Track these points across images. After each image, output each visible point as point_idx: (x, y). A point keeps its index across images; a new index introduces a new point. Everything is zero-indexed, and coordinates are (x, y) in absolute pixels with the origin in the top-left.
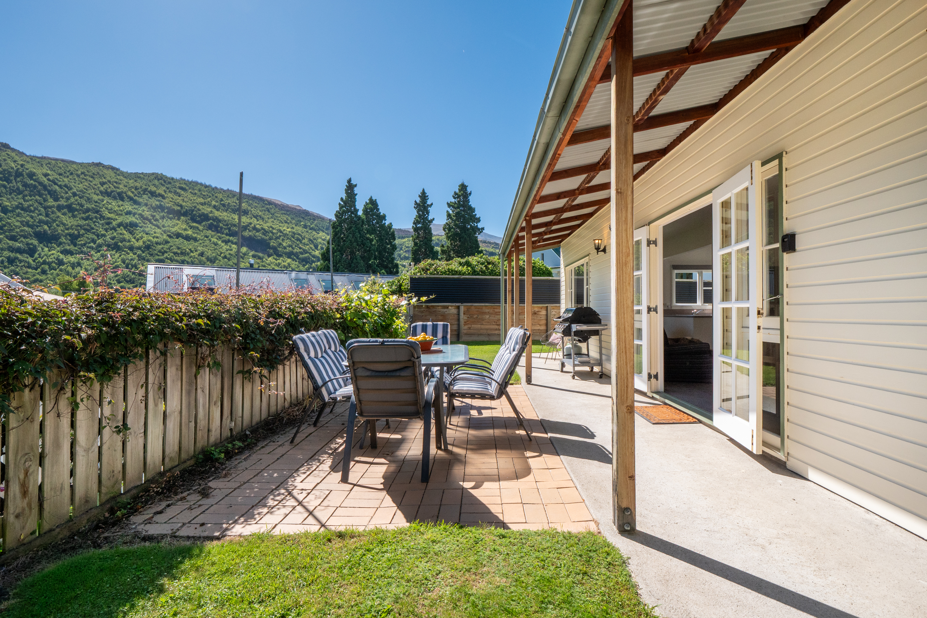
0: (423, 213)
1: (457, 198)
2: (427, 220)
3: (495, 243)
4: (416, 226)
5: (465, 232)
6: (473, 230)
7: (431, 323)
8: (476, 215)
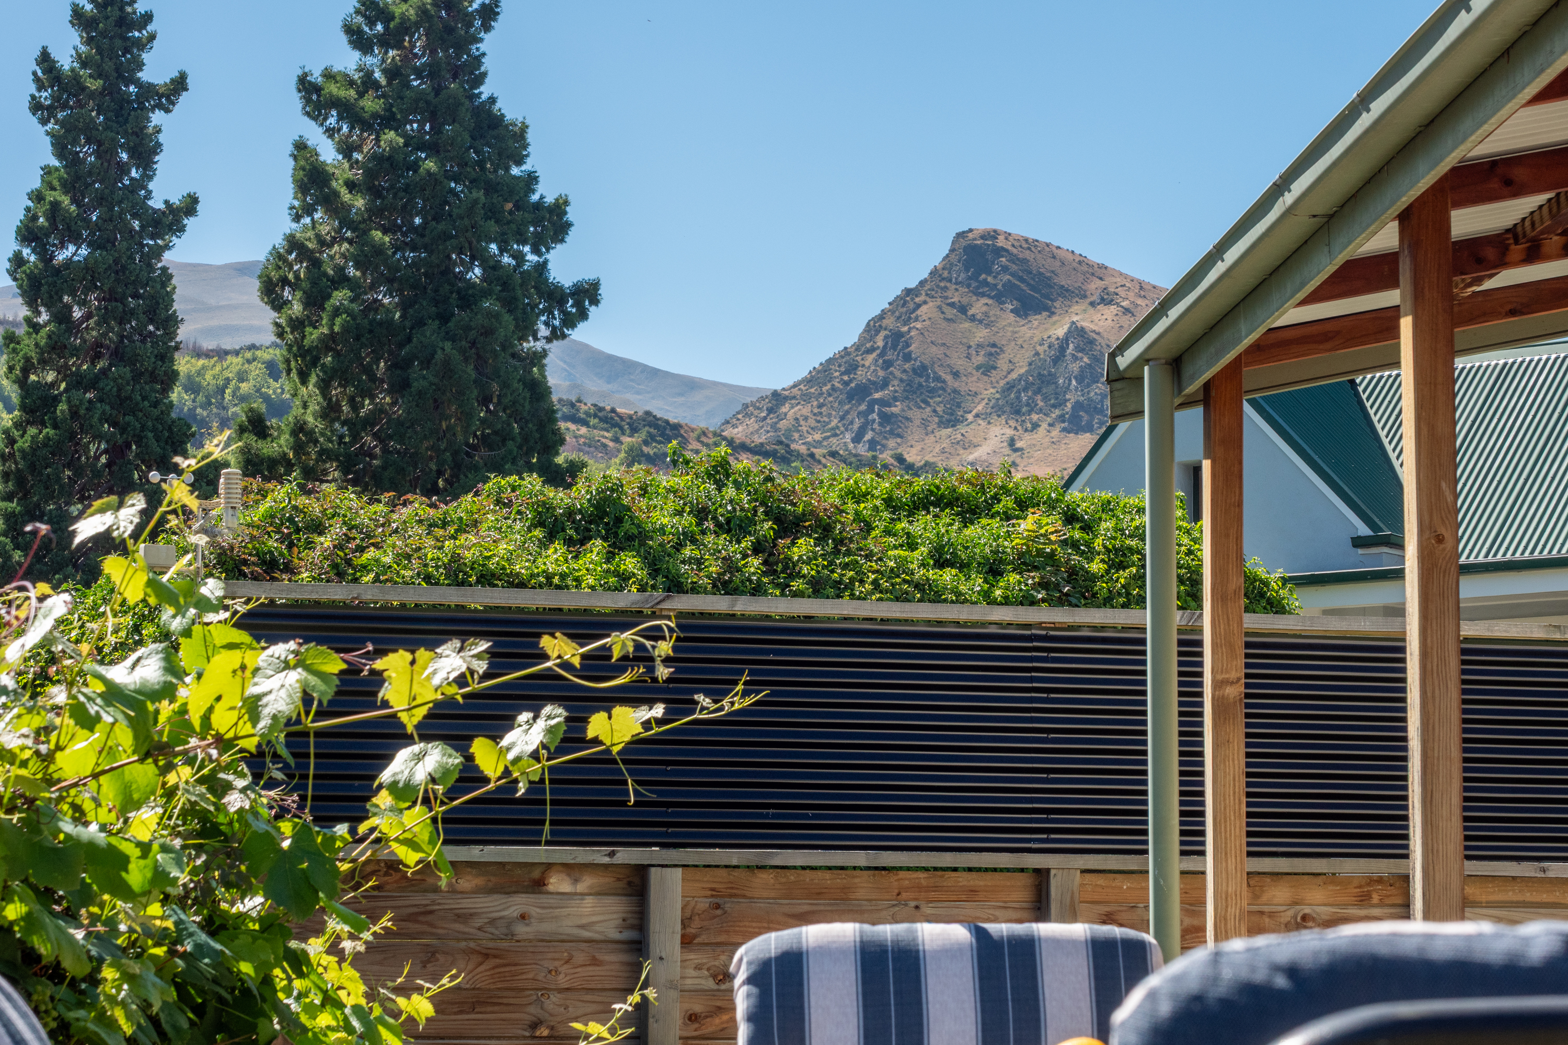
0: (105, 152)
1: (385, 42)
2: (140, 209)
3: (650, 420)
4: (46, 258)
5: (444, 318)
6: (510, 303)
7: (958, 933)
8: (531, 179)
